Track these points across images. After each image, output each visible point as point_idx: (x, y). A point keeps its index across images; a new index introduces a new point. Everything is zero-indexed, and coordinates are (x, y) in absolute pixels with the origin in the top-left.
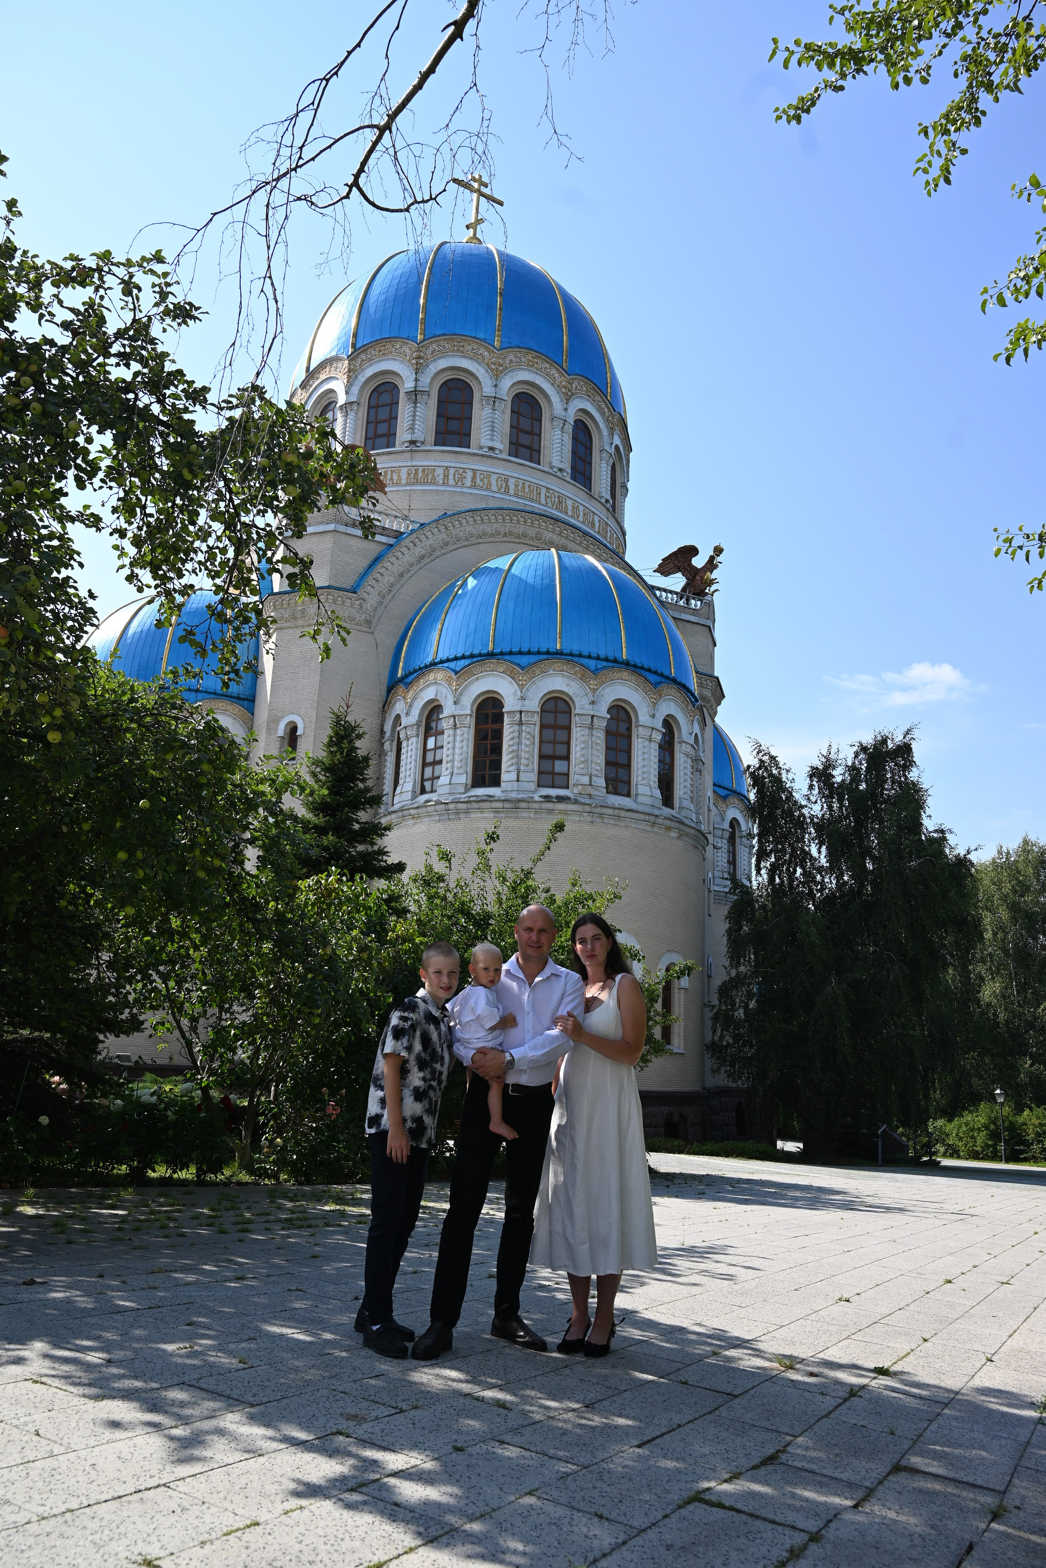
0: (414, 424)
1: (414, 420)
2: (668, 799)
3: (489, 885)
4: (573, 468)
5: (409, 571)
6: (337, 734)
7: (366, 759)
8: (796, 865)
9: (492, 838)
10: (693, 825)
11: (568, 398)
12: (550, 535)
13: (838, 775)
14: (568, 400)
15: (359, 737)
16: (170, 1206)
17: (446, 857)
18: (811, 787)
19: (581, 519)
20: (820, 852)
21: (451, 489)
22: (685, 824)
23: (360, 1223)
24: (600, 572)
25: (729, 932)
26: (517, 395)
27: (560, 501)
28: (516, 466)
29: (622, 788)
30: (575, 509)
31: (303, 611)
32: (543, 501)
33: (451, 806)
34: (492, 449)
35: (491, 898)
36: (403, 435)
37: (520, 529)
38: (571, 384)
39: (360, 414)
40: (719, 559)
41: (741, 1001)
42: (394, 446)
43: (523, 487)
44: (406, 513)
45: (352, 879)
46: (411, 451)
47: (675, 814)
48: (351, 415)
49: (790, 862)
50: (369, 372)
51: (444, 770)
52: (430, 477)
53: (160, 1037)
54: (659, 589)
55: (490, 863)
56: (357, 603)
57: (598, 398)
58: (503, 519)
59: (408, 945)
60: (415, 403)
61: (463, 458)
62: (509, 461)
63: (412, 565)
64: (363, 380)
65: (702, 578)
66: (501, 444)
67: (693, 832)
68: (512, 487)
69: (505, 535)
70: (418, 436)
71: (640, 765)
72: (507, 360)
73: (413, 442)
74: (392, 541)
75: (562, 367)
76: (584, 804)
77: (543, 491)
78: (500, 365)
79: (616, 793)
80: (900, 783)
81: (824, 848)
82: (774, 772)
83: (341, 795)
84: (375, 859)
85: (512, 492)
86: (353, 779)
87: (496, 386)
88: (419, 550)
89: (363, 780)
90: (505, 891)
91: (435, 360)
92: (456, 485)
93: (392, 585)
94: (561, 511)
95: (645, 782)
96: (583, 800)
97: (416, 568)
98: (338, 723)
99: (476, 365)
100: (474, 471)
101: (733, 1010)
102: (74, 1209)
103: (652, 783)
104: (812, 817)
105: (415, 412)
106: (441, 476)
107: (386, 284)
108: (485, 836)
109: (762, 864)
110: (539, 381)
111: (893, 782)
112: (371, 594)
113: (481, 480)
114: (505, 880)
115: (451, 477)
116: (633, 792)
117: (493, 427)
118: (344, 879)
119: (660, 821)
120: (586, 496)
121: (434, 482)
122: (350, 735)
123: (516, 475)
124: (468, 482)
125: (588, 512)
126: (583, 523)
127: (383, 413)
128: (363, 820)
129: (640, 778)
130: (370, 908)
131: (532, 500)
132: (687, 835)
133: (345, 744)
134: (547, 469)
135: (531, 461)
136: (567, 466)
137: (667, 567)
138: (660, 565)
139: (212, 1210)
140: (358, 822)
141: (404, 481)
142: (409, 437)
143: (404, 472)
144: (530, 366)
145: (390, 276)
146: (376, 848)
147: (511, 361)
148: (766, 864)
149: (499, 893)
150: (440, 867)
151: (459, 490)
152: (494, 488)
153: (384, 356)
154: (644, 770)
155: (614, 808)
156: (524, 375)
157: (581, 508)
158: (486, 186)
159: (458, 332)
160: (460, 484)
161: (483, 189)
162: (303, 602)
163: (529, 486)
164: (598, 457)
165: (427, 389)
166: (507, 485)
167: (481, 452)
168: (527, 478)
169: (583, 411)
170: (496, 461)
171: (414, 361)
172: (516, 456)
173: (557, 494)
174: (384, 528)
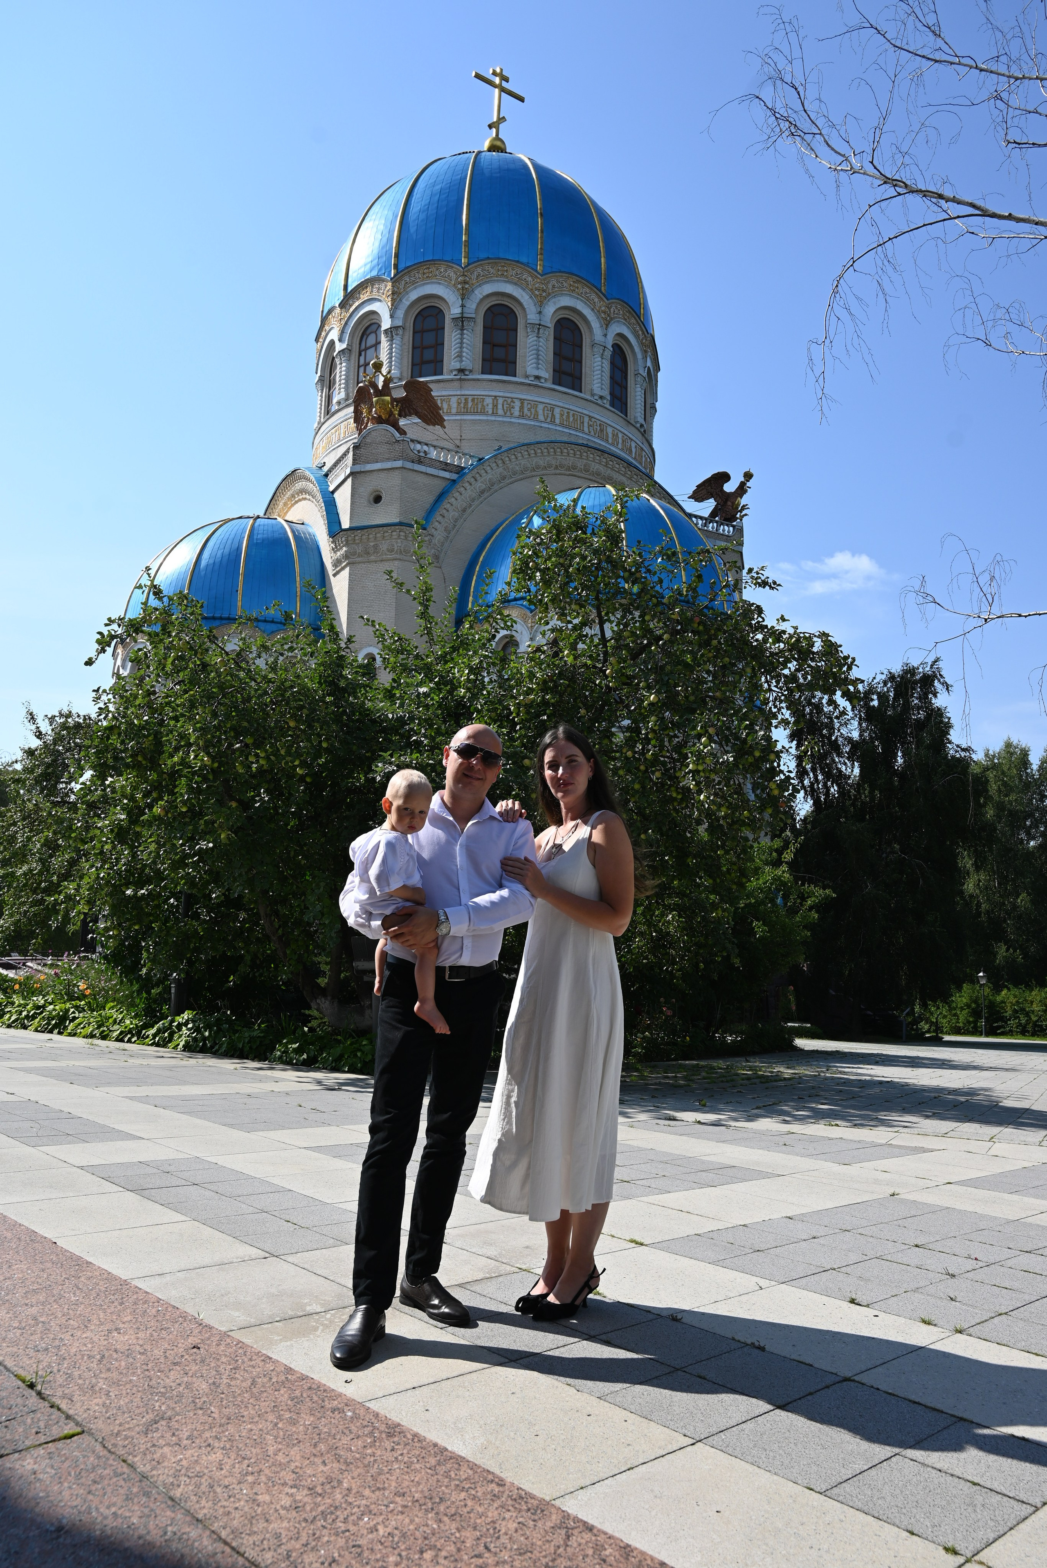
0: (461, 352)
1: (461, 347)
4: (612, 394)
5: (471, 506)
11: (607, 323)
12: (597, 466)
13: (875, 700)
14: (607, 325)
19: (620, 446)
21: (500, 419)
24: (654, 507)
26: (558, 321)
27: (602, 430)
28: (560, 395)
30: (615, 436)
31: (376, 547)
32: (586, 430)
34: (537, 378)
36: (450, 362)
37: (570, 461)
38: (609, 309)
39: (406, 338)
40: (748, 484)
42: (442, 374)
43: (568, 416)
44: (458, 442)
46: (460, 379)
48: (397, 340)
50: (414, 295)
52: (480, 407)
54: (696, 517)
56: (427, 538)
57: (633, 321)
58: (555, 452)
60: (462, 329)
61: (510, 387)
62: (554, 390)
63: (473, 500)
64: (408, 303)
65: (733, 503)
66: (546, 373)
68: (557, 416)
69: (556, 468)
70: (467, 364)
72: (550, 286)
73: (461, 371)
74: (454, 476)
75: (600, 291)
77: (586, 419)
78: (544, 291)
80: (927, 708)
81: (857, 765)
85: (557, 421)
87: (540, 313)
88: (479, 485)
91: (480, 285)
92: (505, 415)
93: (456, 520)
94: (602, 439)
97: (476, 503)
99: (520, 291)
100: (522, 401)
105: (462, 339)
106: (491, 406)
107: (426, 201)
110: (580, 306)
112: (438, 530)
113: (529, 410)
115: (500, 406)
117: (538, 355)
120: (623, 422)
121: (483, 412)
123: (561, 404)
124: (517, 413)
125: (627, 439)
126: (622, 450)
127: (429, 338)
131: (576, 429)
134: (589, 397)
135: (573, 389)
136: (606, 393)
137: (699, 495)
138: (695, 492)
141: (454, 411)
142: (458, 366)
143: (454, 400)
144: (572, 290)
145: (428, 192)
147: (554, 286)
151: (508, 420)
152: (541, 418)
153: (428, 278)
156: (566, 301)
157: (620, 435)
158: (507, 80)
159: (501, 256)
160: (508, 413)
161: (504, 84)
162: (375, 538)
163: (573, 415)
164: (633, 382)
165: (473, 316)
166: (553, 414)
167: (527, 381)
168: (571, 407)
169: (621, 335)
170: (541, 390)
171: (460, 286)
172: (560, 385)
173: (598, 422)
174: (446, 464)
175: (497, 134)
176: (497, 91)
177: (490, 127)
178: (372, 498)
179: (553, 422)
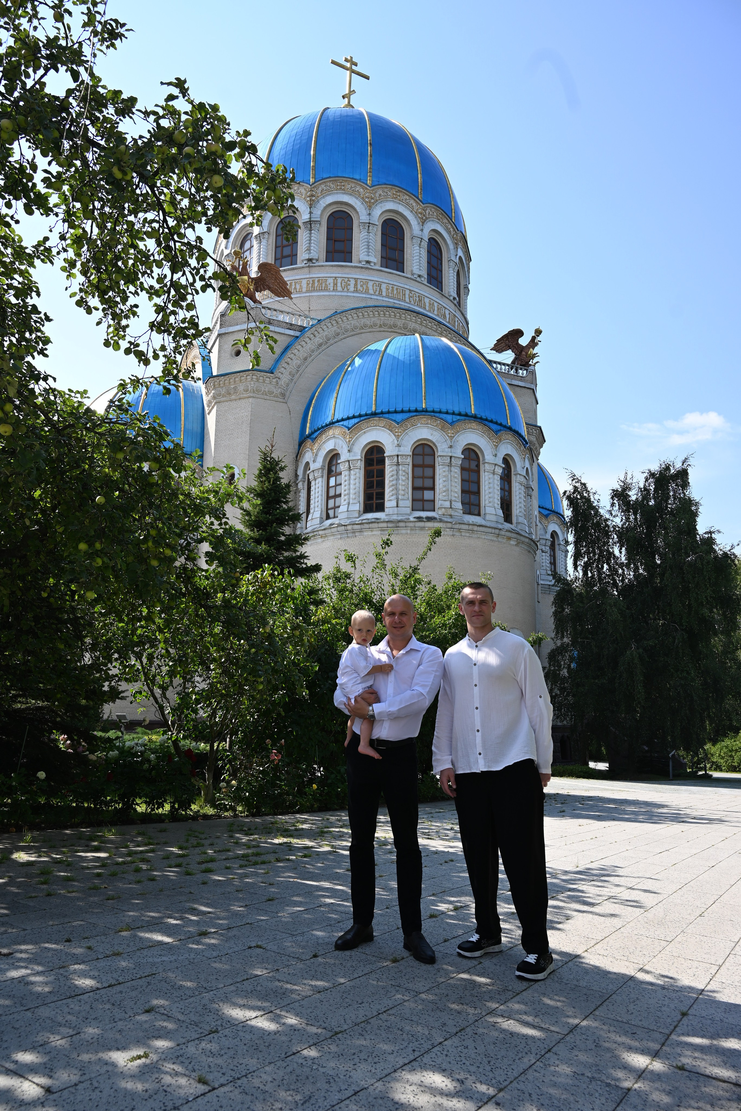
0: (310, 246)
1: (310, 243)
2: (508, 517)
3: (385, 579)
4: (429, 274)
5: (311, 356)
6: (265, 467)
7: (288, 486)
8: (604, 563)
9: (387, 543)
10: (527, 535)
11: (423, 221)
12: (414, 325)
13: (633, 495)
14: (423, 223)
15: (282, 469)
16: (146, 845)
17: (351, 559)
18: (613, 505)
19: (436, 312)
20: (621, 553)
21: (340, 294)
22: (521, 535)
23: (305, 856)
24: (452, 349)
25: (555, 614)
26: (385, 221)
27: (420, 299)
28: (386, 274)
29: (474, 509)
30: (431, 305)
31: (235, 388)
32: (407, 300)
33: (349, 527)
34: (368, 262)
35: (387, 589)
36: (302, 255)
37: (391, 321)
38: (425, 211)
39: (270, 241)
40: (539, 339)
41: (565, 664)
42: (296, 264)
43: (393, 290)
44: (307, 313)
45: (282, 573)
46: (309, 266)
47: (514, 528)
48: (264, 242)
49: (598, 560)
51: (342, 501)
52: (324, 285)
53: (139, 703)
54: (495, 362)
55: (386, 563)
56: (274, 380)
57: (445, 221)
58: (379, 314)
59: (327, 626)
60: (311, 230)
61: (347, 270)
62: (381, 271)
63: (313, 351)
65: (527, 353)
66: (375, 258)
67: (527, 540)
68: (384, 290)
69: (381, 326)
70: (314, 255)
71: (487, 492)
72: (377, 195)
73: (310, 260)
74: (297, 334)
75: (418, 198)
76: (447, 522)
77: (407, 292)
78: (372, 198)
79: (470, 513)
80: (680, 498)
81: (624, 549)
82: (585, 495)
83: (270, 514)
84: (299, 562)
85: (384, 294)
86: (278, 502)
87: (369, 214)
88: (318, 340)
89: (286, 503)
90: (397, 582)
91: (324, 197)
92: (343, 291)
93: (299, 367)
94: (421, 307)
95: (491, 505)
96: (446, 519)
97: (316, 353)
98: (265, 459)
99: (354, 199)
100: (356, 280)
101: (560, 670)
102: (63, 853)
103: (496, 505)
104: (614, 527)
105: (310, 237)
106: (332, 285)
108: (381, 543)
109: (578, 563)
110: (401, 209)
111: (675, 499)
112: (284, 374)
113: (361, 286)
114: (396, 575)
115: (339, 285)
116: (482, 512)
117: (368, 246)
118: (276, 573)
119: (503, 533)
120: (438, 295)
121: (326, 289)
122: (274, 468)
123: (387, 281)
124: (352, 289)
125: (441, 307)
126: (438, 315)
128: (288, 533)
129: (487, 502)
130: (296, 598)
131: (399, 300)
132: (523, 543)
133: (271, 475)
134: (410, 276)
135: (397, 270)
136: (424, 273)
137: (500, 346)
138: (495, 345)
139: (181, 848)
140: (284, 535)
141: (304, 290)
142: (307, 257)
143: (304, 283)
144: (395, 198)
145: (288, 136)
146: (298, 554)
147: (380, 195)
148: (581, 563)
149: (393, 585)
150: (346, 567)
151: (346, 294)
152: (371, 292)
154: (491, 495)
155: (469, 525)
156: (390, 206)
157: (436, 304)
158: (356, 65)
159: (340, 175)
160: (345, 289)
161: (354, 67)
162: (235, 382)
163: (397, 289)
164: (447, 266)
165: (319, 219)
166: (380, 289)
167: (360, 265)
168: (395, 283)
169: (435, 231)
170: (371, 271)
171: (308, 199)
172: (386, 267)
173: (417, 295)
174: (291, 324)
175: (349, 102)
176: (348, 72)
177: (344, 97)
178: (233, 353)
179: (380, 294)
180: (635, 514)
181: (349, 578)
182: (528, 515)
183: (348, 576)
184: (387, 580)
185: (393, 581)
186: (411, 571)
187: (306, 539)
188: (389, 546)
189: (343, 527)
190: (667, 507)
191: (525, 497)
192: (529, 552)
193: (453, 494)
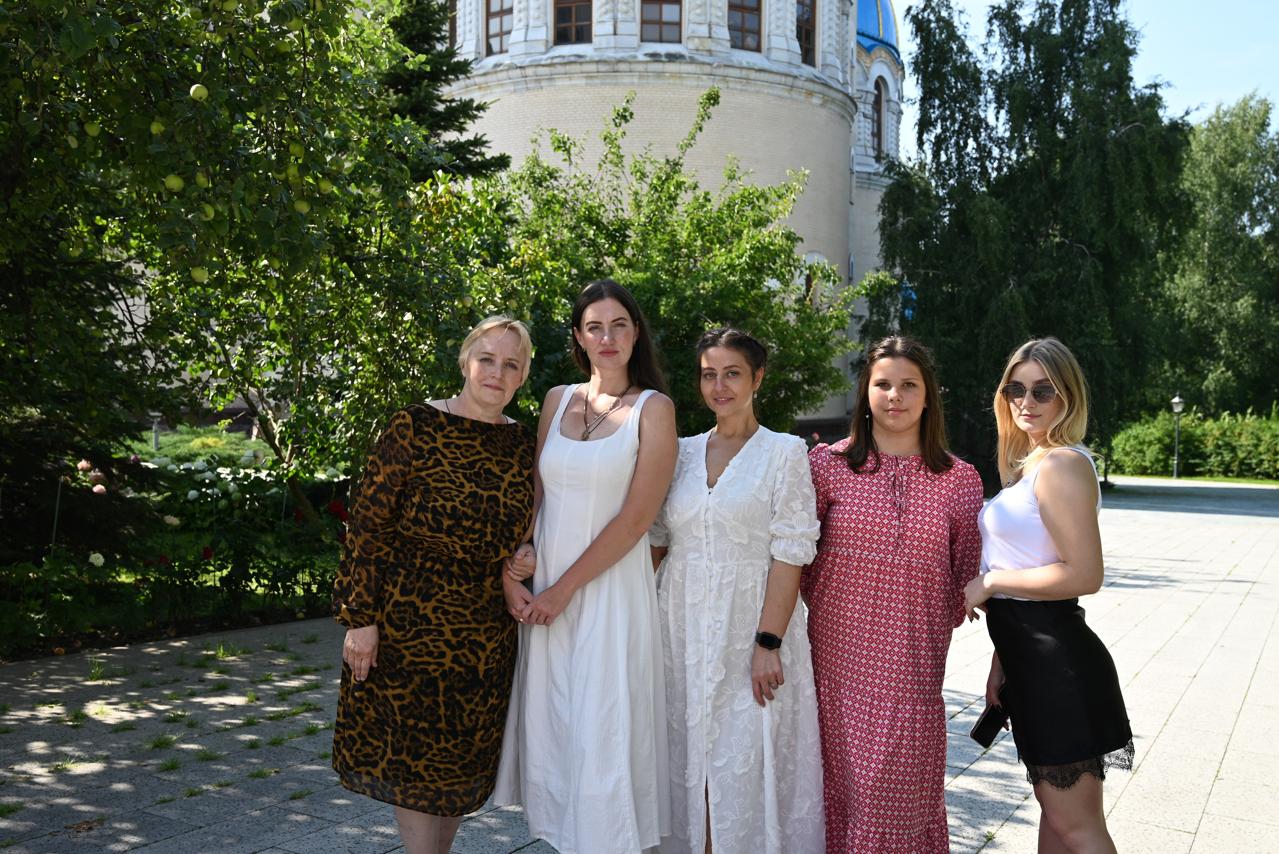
2: (808, 56)
3: (623, 183)
7: (441, 9)
8: (968, 136)
9: (624, 117)
10: (839, 87)
13: (1027, 16)
16: (298, 675)
17: (563, 146)
18: (990, 33)
20: (997, 119)
22: (830, 87)
25: (883, 226)
29: (750, 41)
33: (530, 71)
35: (627, 201)
41: (896, 310)
47: (818, 75)
49: (959, 132)
51: (515, 21)
55: (622, 152)
59: (539, 275)
67: (840, 96)
71: (774, 8)
76: (703, 63)
79: (743, 47)
80: (1105, 24)
81: (1003, 112)
82: (944, 14)
84: (470, 152)
90: (644, 189)
95: (779, 31)
96: (700, 58)
101: (887, 321)
102: (169, 700)
103: (788, 33)
104: (992, 72)
108: (614, 115)
109: (925, 136)
111: (1097, 23)
114: (643, 175)
116: (764, 45)
119: (799, 83)
128: (448, 97)
129: (773, 27)
132: (833, 101)
140: (441, 101)
146: (469, 136)
148: (930, 137)
149: (636, 193)
150: (552, 159)
154: (780, 14)
155: (741, 68)
180: (1027, 50)
181: (556, 179)
182: (842, 52)
183: (552, 175)
184: (629, 184)
185: (636, 186)
186: (668, 168)
187: (480, 108)
188: (627, 121)
189: (518, 71)
190: (1081, 38)
191: (838, 17)
192: (843, 117)
193: (714, 11)
